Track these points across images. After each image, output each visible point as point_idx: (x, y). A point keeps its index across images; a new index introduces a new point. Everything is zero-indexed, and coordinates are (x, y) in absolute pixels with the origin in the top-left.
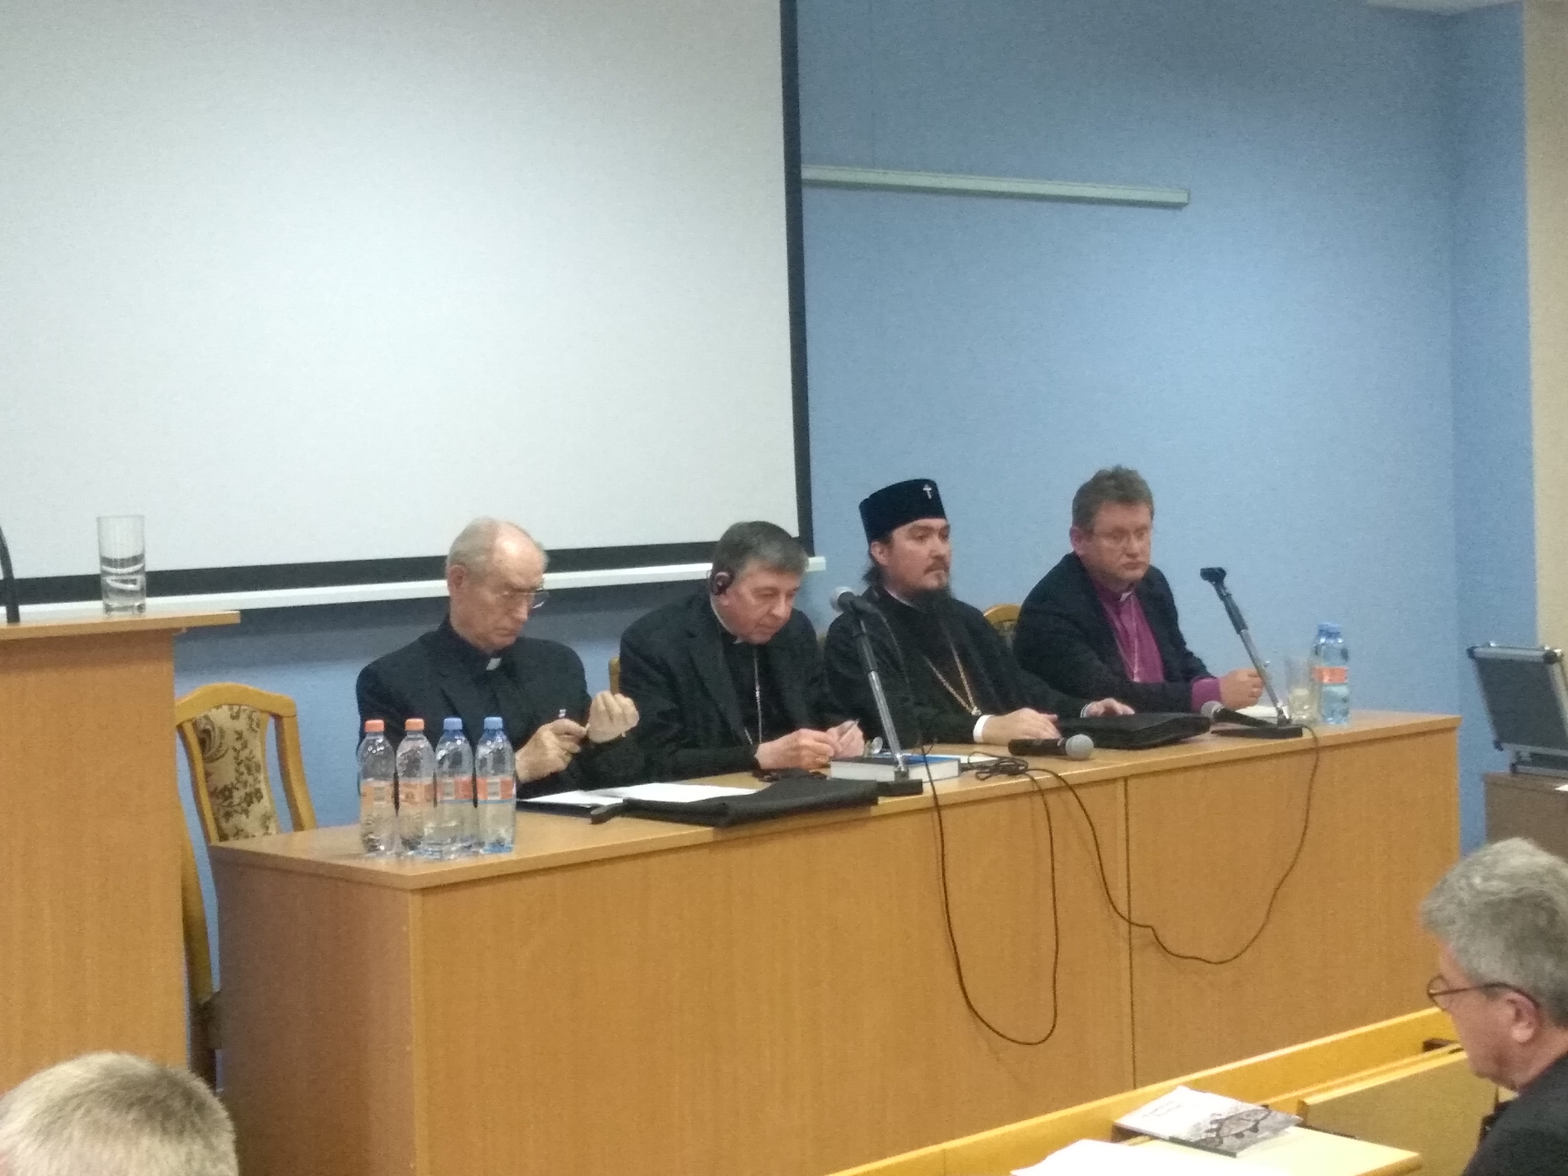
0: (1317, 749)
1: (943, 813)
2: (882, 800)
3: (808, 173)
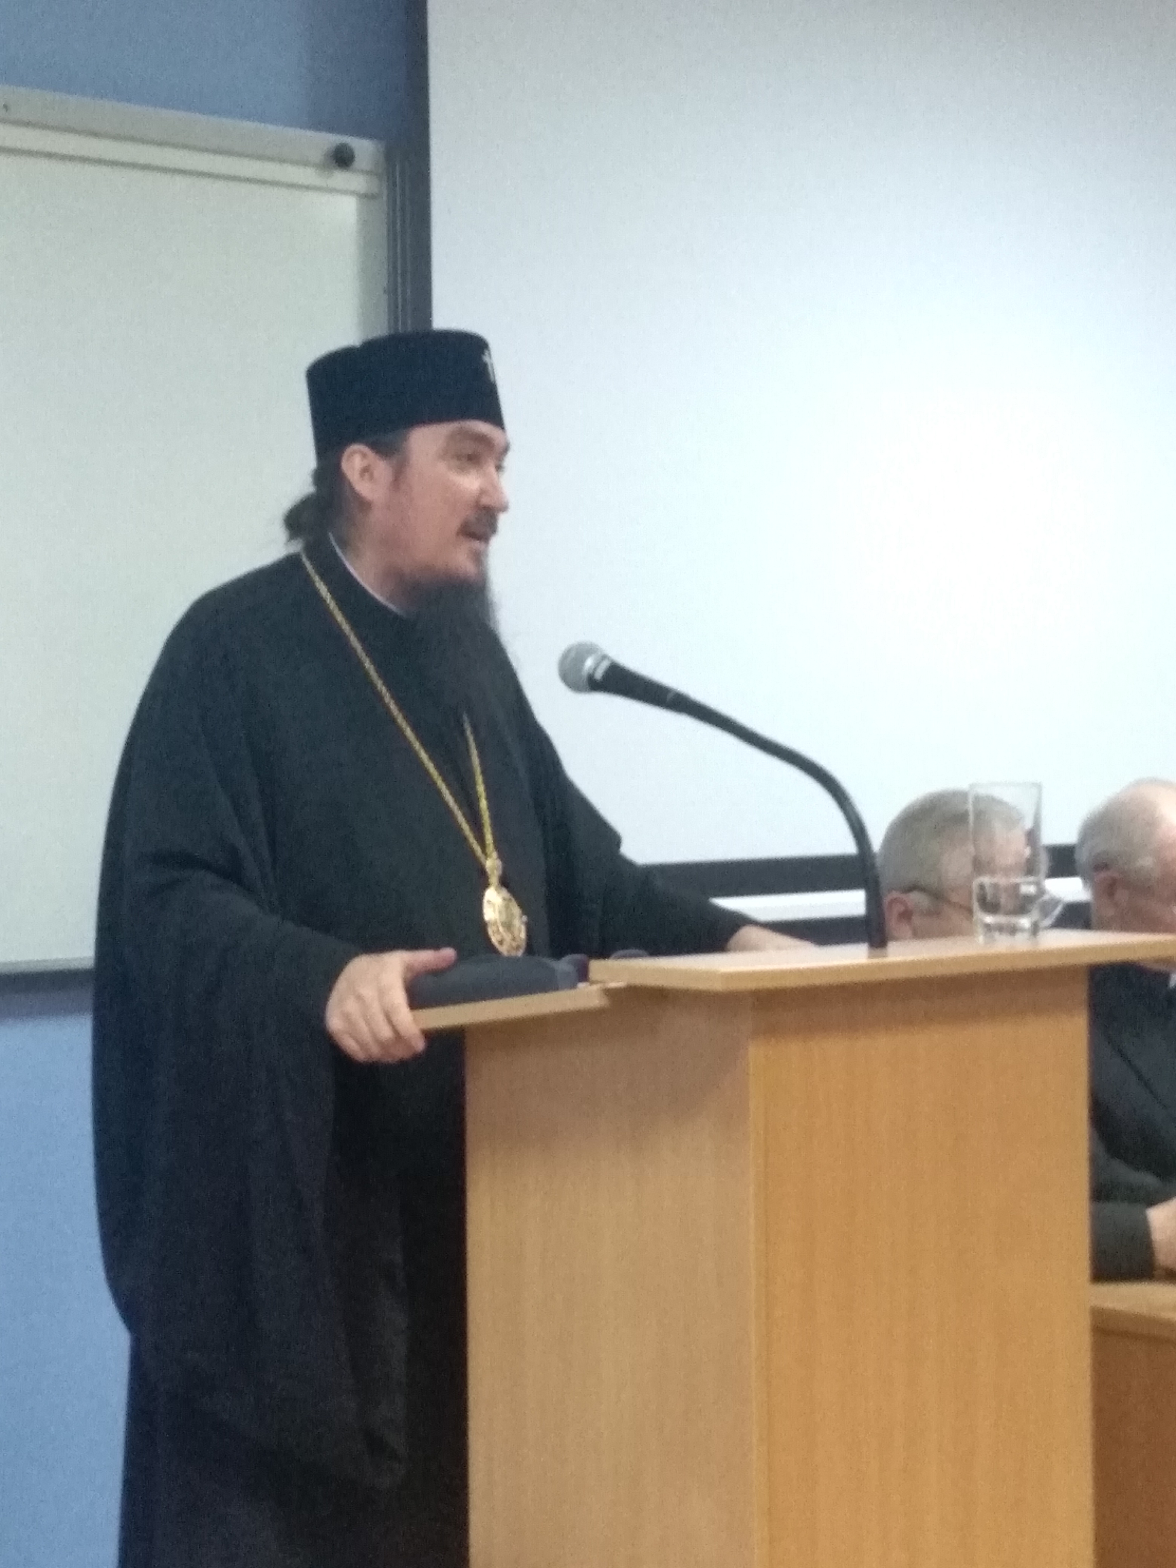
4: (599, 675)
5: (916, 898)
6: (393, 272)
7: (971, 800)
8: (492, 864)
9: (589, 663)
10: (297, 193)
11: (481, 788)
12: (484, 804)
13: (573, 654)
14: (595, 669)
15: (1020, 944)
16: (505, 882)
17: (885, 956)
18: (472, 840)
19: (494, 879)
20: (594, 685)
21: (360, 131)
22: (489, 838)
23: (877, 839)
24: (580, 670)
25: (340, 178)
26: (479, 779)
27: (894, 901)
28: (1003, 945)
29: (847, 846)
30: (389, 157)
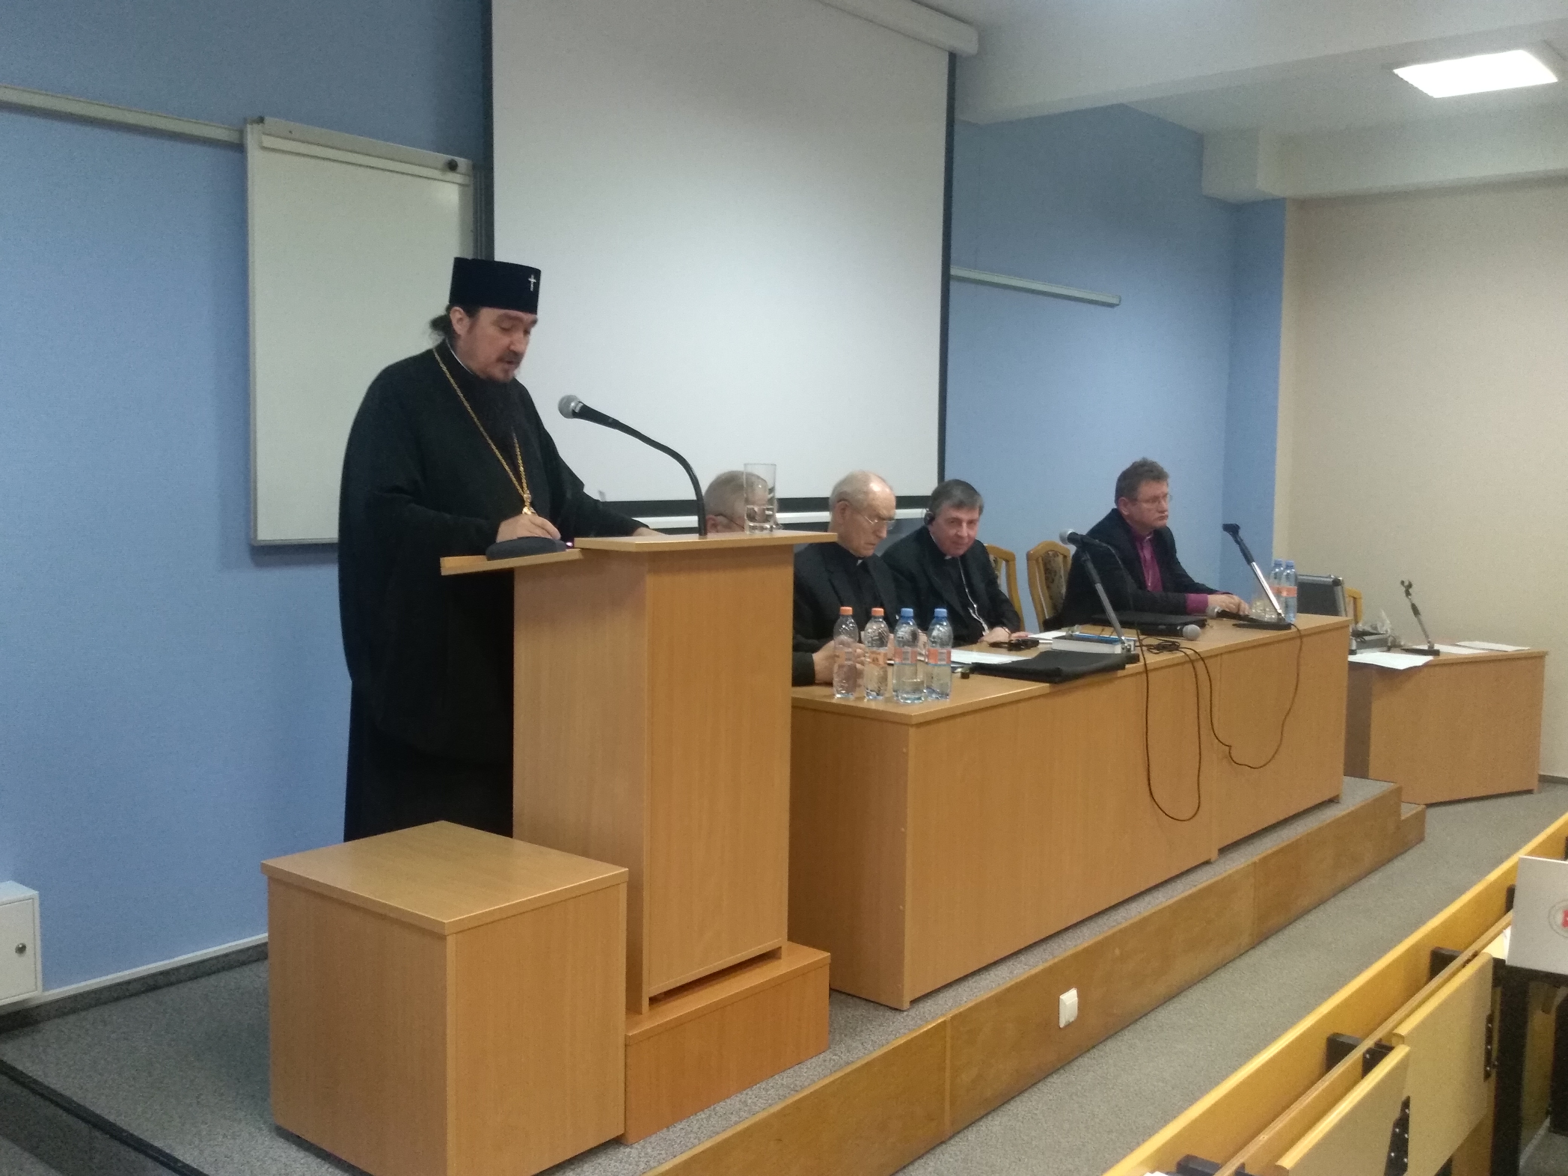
0: (1301, 636)
1: (1150, 675)
2: (1127, 666)
3: (954, 271)
4: (577, 410)
5: (720, 519)
6: (476, 222)
7: (744, 477)
8: (527, 496)
9: (573, 404)
10: (430, 181)
11: (520, 462)
12: (522, 469)
13: (565, 401)
14: (576, 408)
15: (765, 534)
16: (532, 505)
17: (706, 538)
18: (519, 488)
19: (527, 504)
20: (575, 415)
21: (460, 155)
22: (525, 485)
23: (704, 487)
24: (569, 406)
25: (451, 176)
26: (519, 457)
27: (710, 519)
28: (758, 534)
29: (691, 495)
30: (474, 167)
